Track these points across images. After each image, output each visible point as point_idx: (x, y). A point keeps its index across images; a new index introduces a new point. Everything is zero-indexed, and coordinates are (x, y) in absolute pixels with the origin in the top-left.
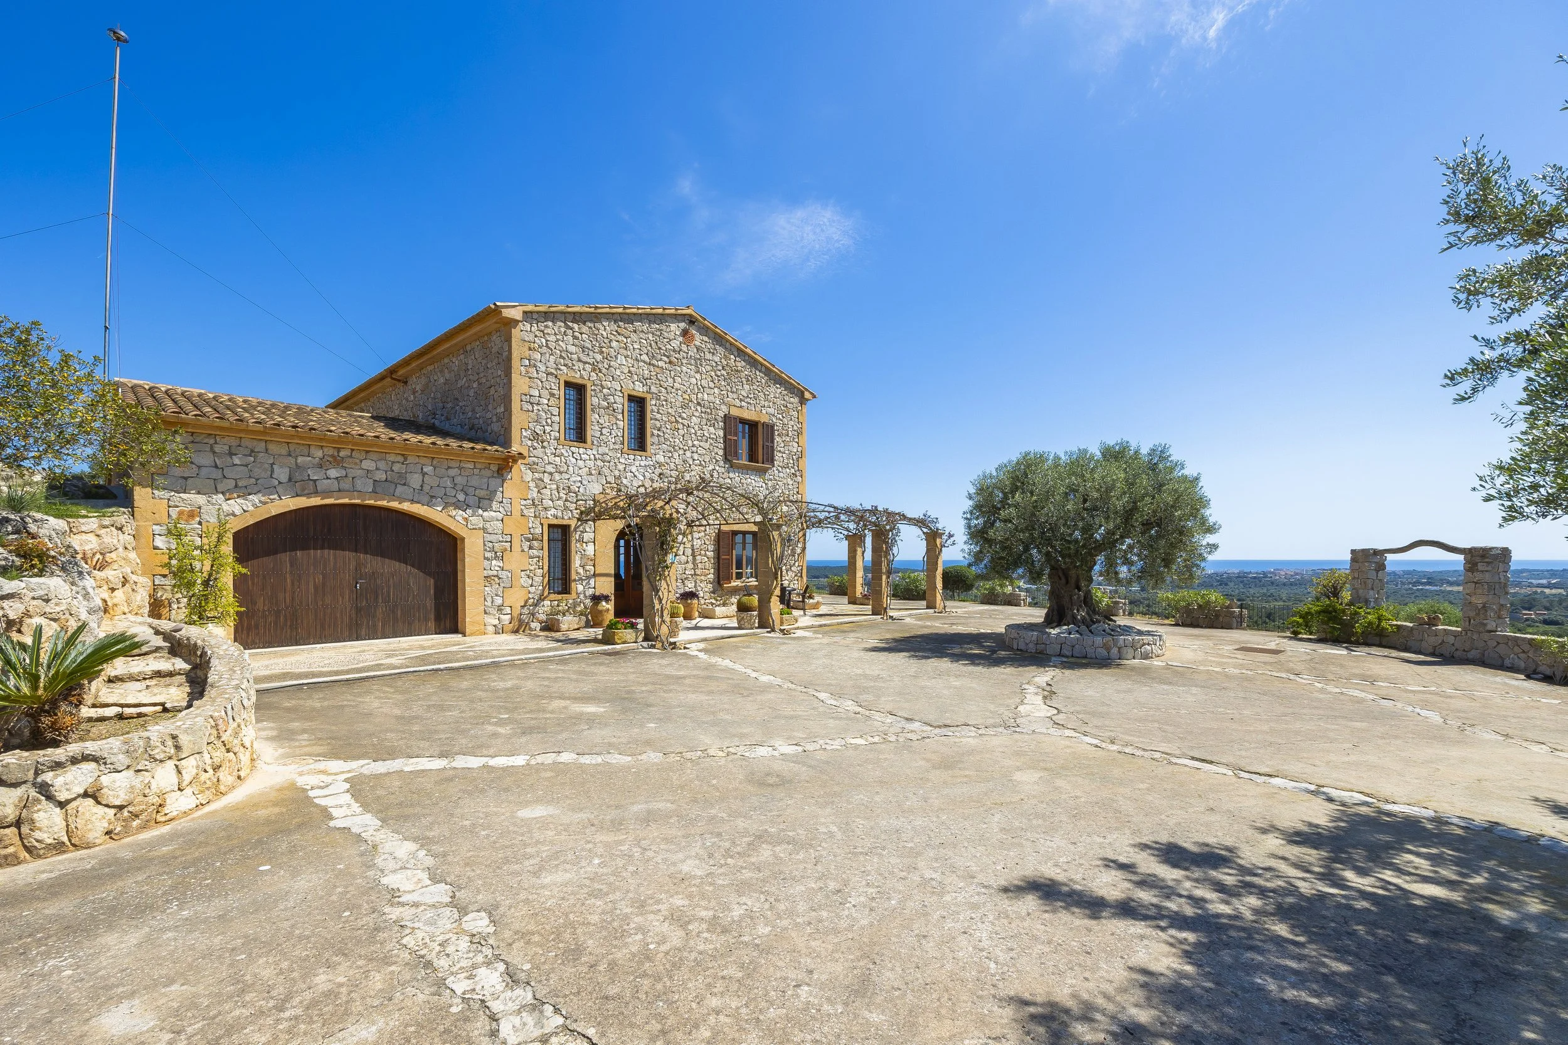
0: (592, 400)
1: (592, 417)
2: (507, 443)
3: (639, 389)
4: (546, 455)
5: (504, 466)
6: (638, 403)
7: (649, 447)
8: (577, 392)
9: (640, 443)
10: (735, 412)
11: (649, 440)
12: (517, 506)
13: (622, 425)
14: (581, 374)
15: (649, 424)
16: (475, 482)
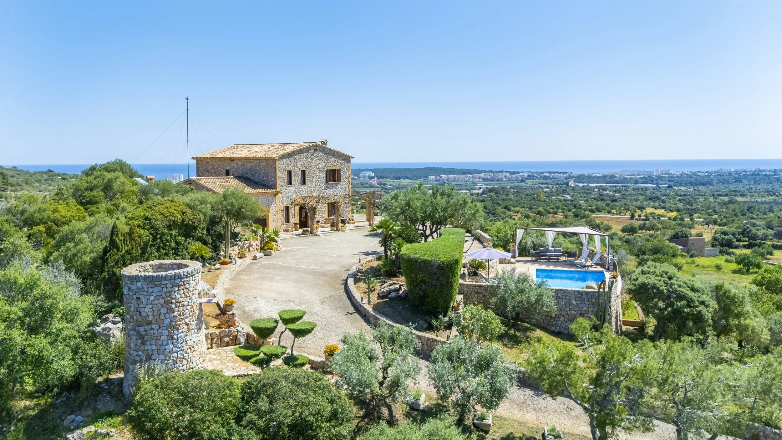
0: (293, 174)
1: (293, 178)
2: (275, 188)
3: (304, 168)
4: (284, 190)
5: (276, 194)
6: (304, 172)
7: (307, 183)
8: (290, 173)
9: (304, 182)
10: (329, 168)
11: (306, 181)
12: (278, 203)
13: (300, 178)
14: (291, 168)
15: (306, 176)
16: (270, 199)
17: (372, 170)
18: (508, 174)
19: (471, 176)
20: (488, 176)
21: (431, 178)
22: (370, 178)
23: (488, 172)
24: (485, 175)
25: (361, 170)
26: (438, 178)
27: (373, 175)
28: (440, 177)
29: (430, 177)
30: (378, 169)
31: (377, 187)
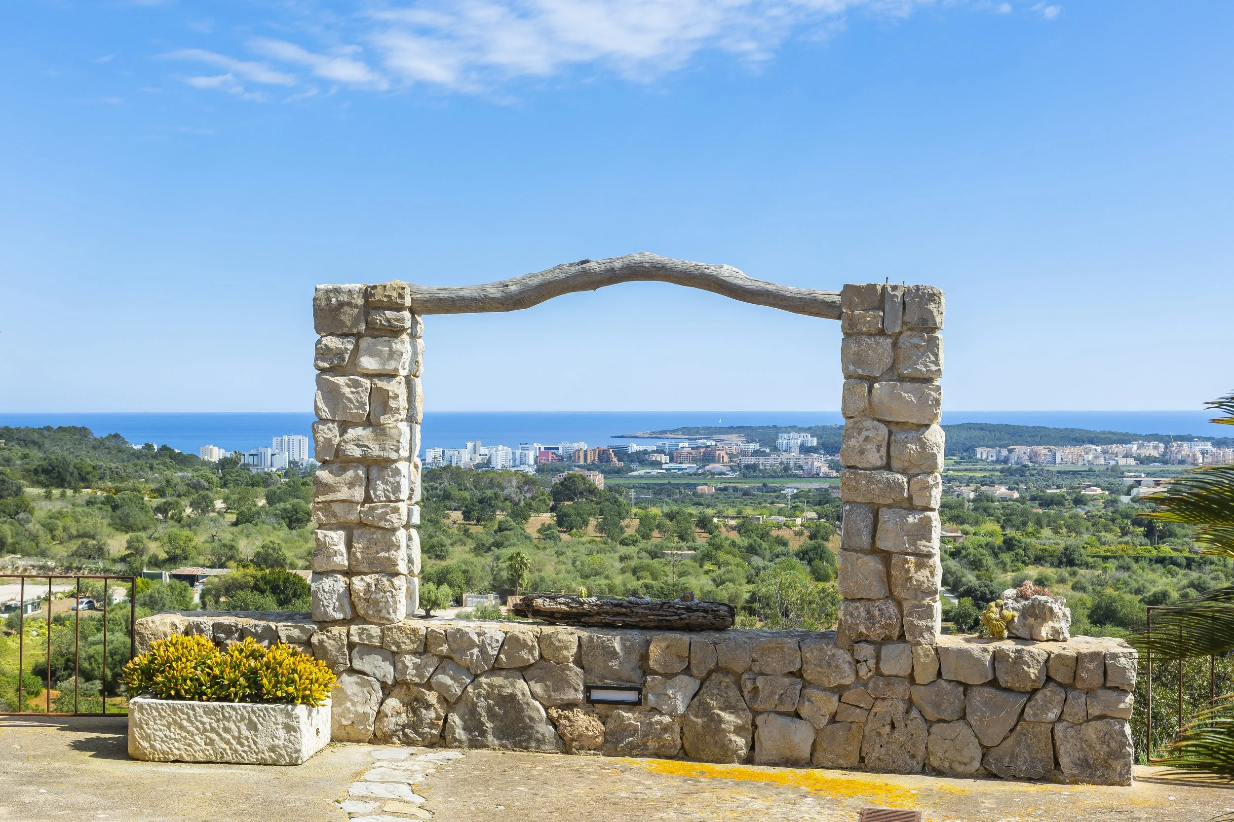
17: (811, 430)
18: (1208, 446)
19: (1099, 449)
20: (1151, 450)
21: (981, 453)
22: (805, 450)
23: (1149, 438)
24: (1140, 447)
25: (777, 430)
26: (1005, 452)
27: (814, 442)
28: (1010, 451)
29: (979, 450)
30: (824, 428)
31: (827, 477)
